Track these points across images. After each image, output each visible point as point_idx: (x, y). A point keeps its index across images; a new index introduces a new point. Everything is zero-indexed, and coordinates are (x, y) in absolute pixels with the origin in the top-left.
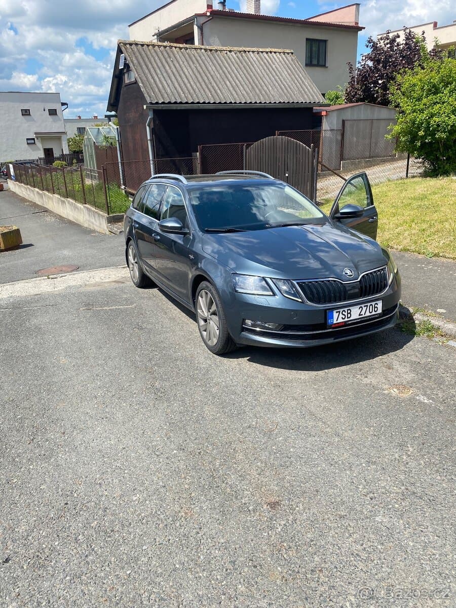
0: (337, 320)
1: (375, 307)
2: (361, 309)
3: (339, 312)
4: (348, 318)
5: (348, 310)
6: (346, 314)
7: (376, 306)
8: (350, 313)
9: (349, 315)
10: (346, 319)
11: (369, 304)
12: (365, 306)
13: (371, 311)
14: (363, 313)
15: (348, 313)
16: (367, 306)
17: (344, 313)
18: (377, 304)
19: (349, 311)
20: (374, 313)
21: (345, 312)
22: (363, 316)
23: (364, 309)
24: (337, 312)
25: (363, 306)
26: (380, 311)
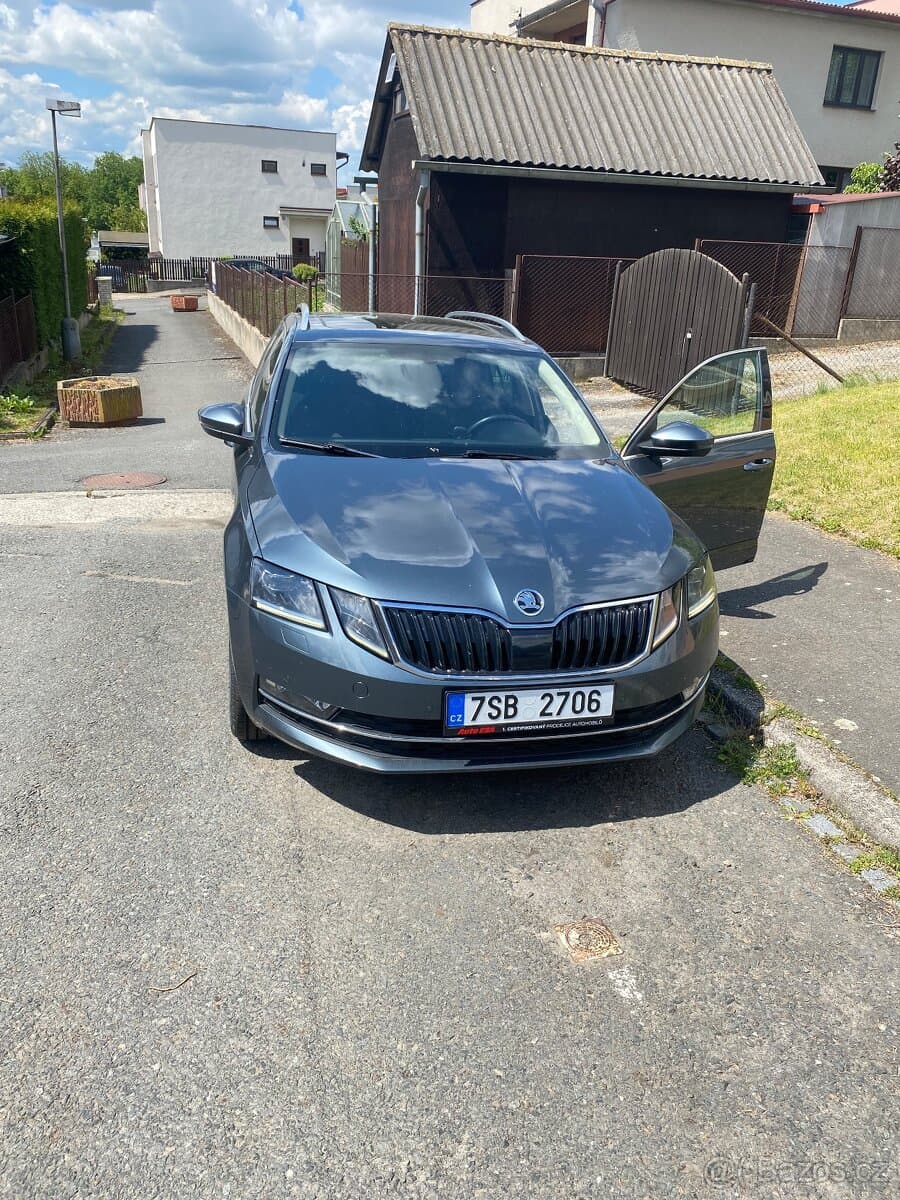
0: (474, 719)
1: (591, 701)
2: (548, 699)
3: (482, 699)
4: (506, 717)
5: (507, 698)
6: (502, 706)
7: (595, 696)
8: (514, 706)
9: (511, 711)
10: (502, 720)
11: (572, 691)
12: (559, 694)
13: (578, 708)
14: (554, 709)
15: (507, 706)
16: (567, 694)
17: (495, 703)
18: (599, 694)
19: (511, 702)
20: (586, 714)
21: (500, 701)
22: (554, 718)
23: (558, 701)
24: (474, 699)
25: (553, 692)
26: (606, 710)
